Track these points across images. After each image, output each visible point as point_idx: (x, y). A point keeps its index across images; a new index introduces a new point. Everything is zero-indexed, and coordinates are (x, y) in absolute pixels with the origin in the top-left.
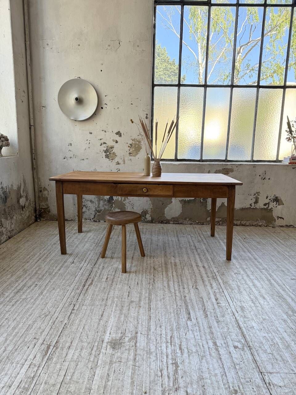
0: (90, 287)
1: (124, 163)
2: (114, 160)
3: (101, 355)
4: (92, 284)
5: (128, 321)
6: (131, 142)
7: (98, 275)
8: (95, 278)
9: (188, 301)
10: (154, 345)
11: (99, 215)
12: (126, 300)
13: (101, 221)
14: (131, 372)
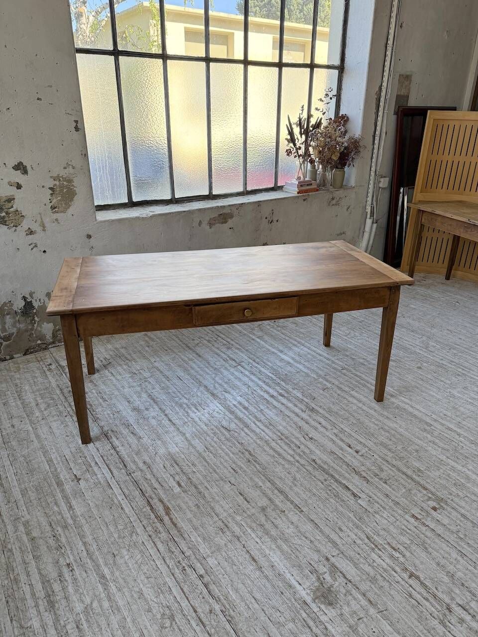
0: (172, 516)
1: (44, 230)
2: (20, 226)
3: (329, 627)
4: (168, 508)
5: (296, 546)
6: (51, 183)
7: (156, 485)
8: (159, 493)
9: (326, 467)
10: (365, 564)
11: (8, 346)
12: (253, 511)
13: (15, 356)
14: (387, 624)
